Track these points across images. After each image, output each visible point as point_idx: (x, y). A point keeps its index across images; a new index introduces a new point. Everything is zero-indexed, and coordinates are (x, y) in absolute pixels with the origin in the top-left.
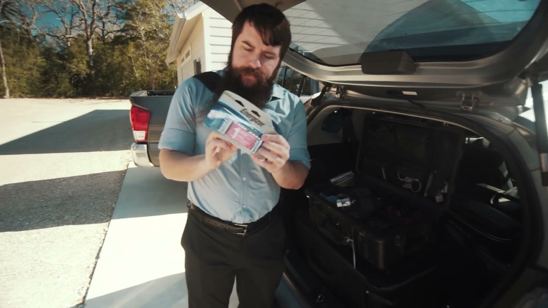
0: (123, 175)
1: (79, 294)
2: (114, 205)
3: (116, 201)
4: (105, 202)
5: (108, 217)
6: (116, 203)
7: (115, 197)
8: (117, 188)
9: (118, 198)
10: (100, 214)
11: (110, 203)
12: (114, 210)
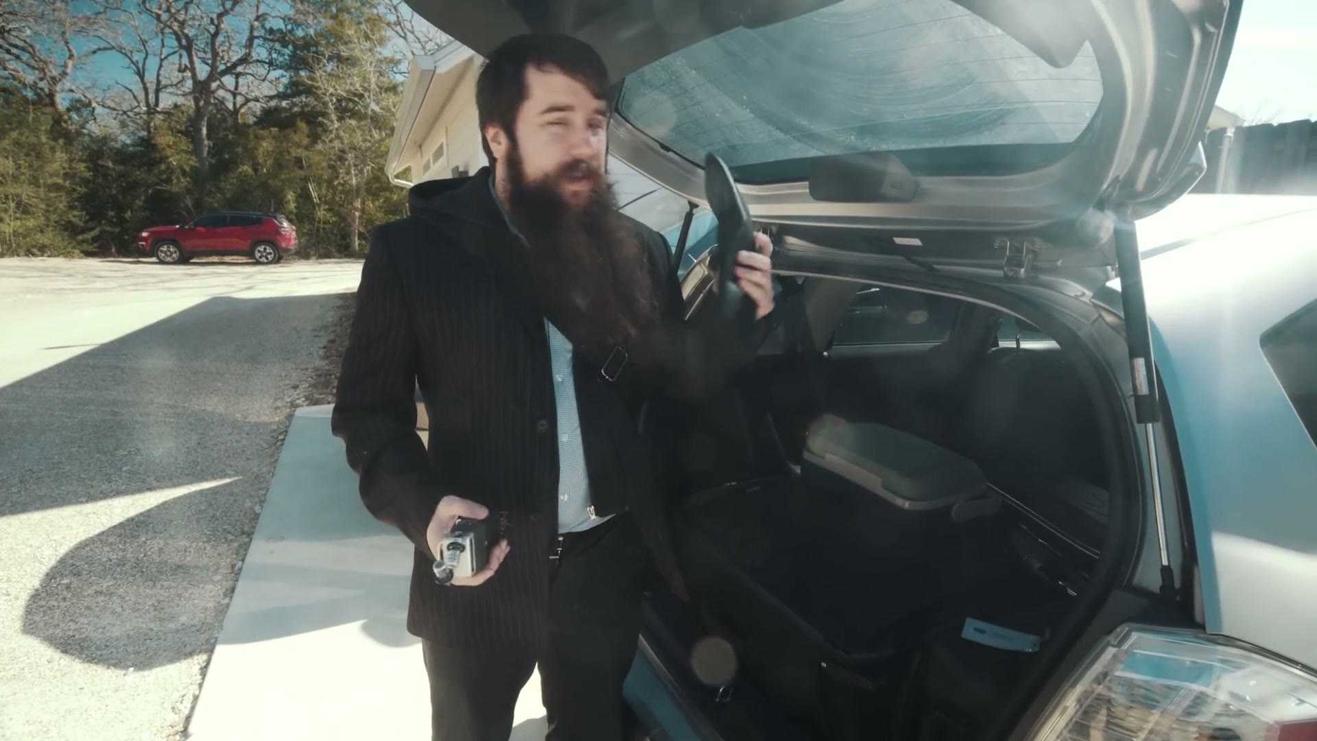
0: (281, 437)
1: (173, 711)
2: (257, 508)
3: (262, 498)
4: (235, 500)
5: (244, 536)
6: (262, 502)
7: (262, 489)
8: (264, 470)
9: (267, 491)
10: (224, 530)
11: (248, 504)
12: (257, 519)
